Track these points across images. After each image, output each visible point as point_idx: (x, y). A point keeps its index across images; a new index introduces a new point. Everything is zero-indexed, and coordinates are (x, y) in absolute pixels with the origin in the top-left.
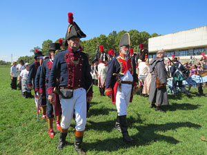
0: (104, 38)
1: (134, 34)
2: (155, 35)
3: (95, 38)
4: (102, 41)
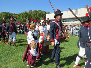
0: (27, 13)
1: (40, 12)
2: (49, 13)
3: (22, 13)
4: (25, 14)
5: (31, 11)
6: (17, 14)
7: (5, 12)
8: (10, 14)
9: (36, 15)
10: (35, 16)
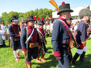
0: (33, 12)
1: (46, 10)
3: (28, 12)
5: (37, 9)
6: (24, 13)
7: (13, 12)
8: (17, 13)
9: (42, 13)
10: (41, 15)
